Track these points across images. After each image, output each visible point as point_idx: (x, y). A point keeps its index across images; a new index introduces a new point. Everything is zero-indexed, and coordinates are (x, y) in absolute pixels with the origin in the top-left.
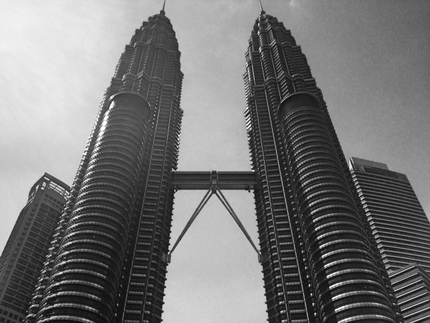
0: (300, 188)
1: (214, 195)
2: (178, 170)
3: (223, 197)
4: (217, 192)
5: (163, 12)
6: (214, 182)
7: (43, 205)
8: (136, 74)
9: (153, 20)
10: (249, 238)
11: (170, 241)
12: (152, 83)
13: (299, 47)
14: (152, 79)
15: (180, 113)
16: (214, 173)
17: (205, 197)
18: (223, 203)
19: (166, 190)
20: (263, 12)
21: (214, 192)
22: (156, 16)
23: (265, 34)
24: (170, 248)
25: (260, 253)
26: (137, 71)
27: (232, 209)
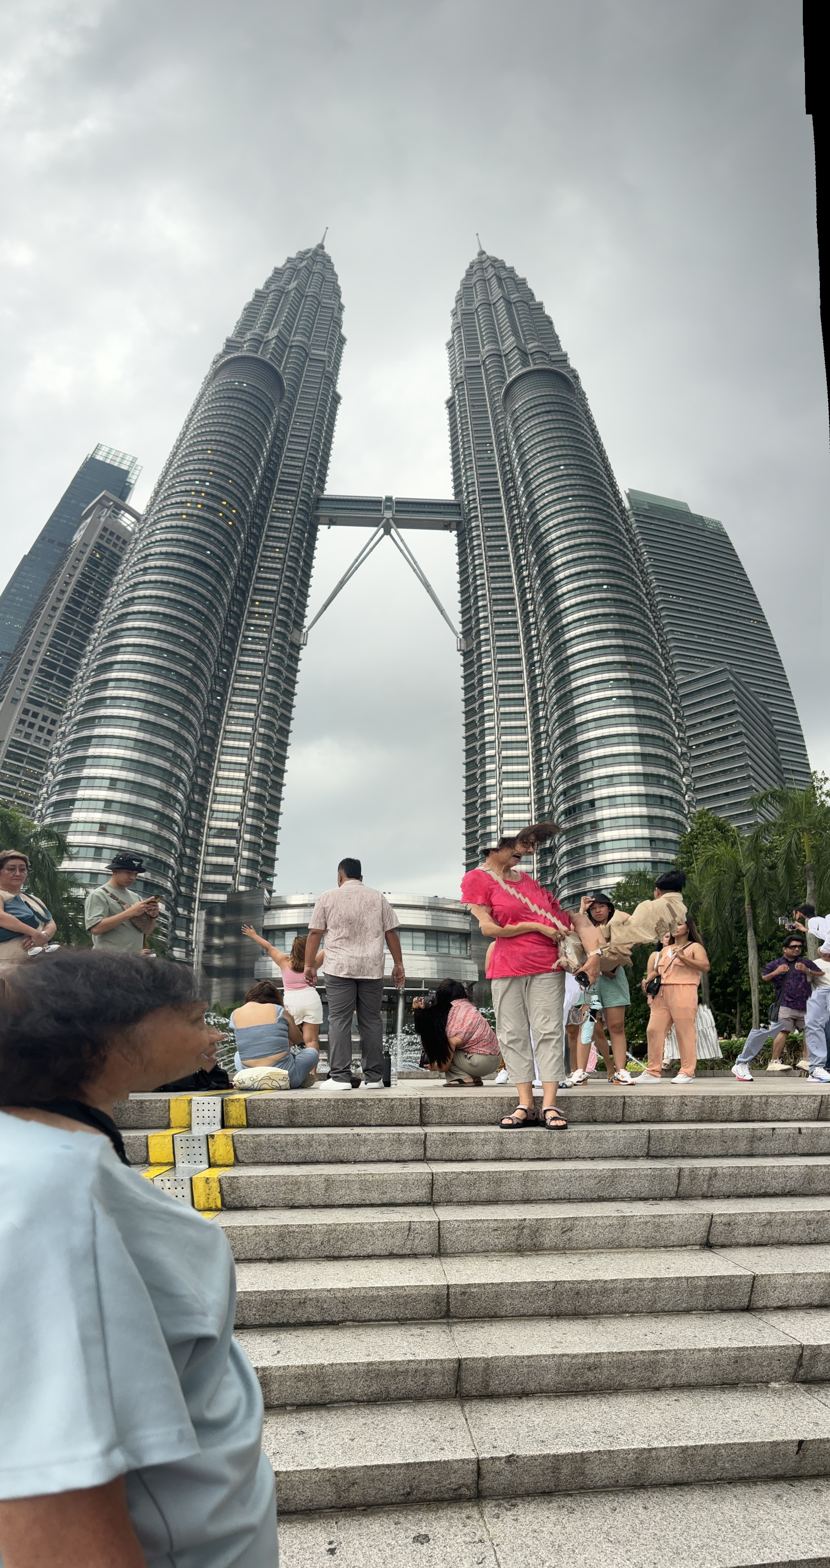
0: (538, 533)
1: (387, 537)
3: (402, 540)
4: (393, 531)
6: (388, 514)
10: (442, 611)
11: (308, 611)
16: (388, 498)
17: (372, 538)
18: (401, 551)
19: (304, 523)
20: (482, 252)
21: (387, 532)
25: (461, 636)
27: (415, 563)
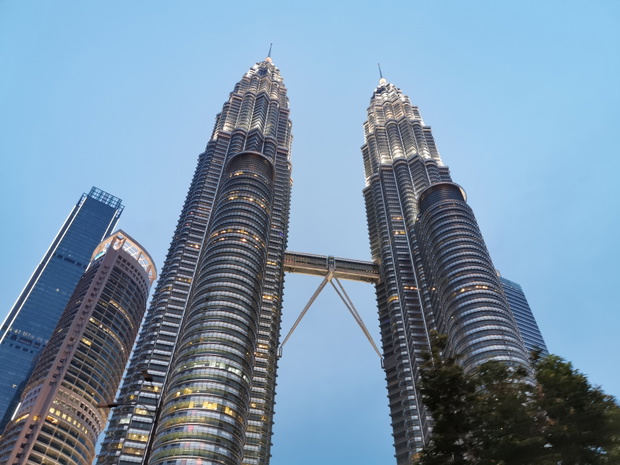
2: (287, 249)
4: (334, 280)
7: (115, 269)
14: (266, 138)
16: (332, 258)
24: (281, 340)
25: (383, 358)
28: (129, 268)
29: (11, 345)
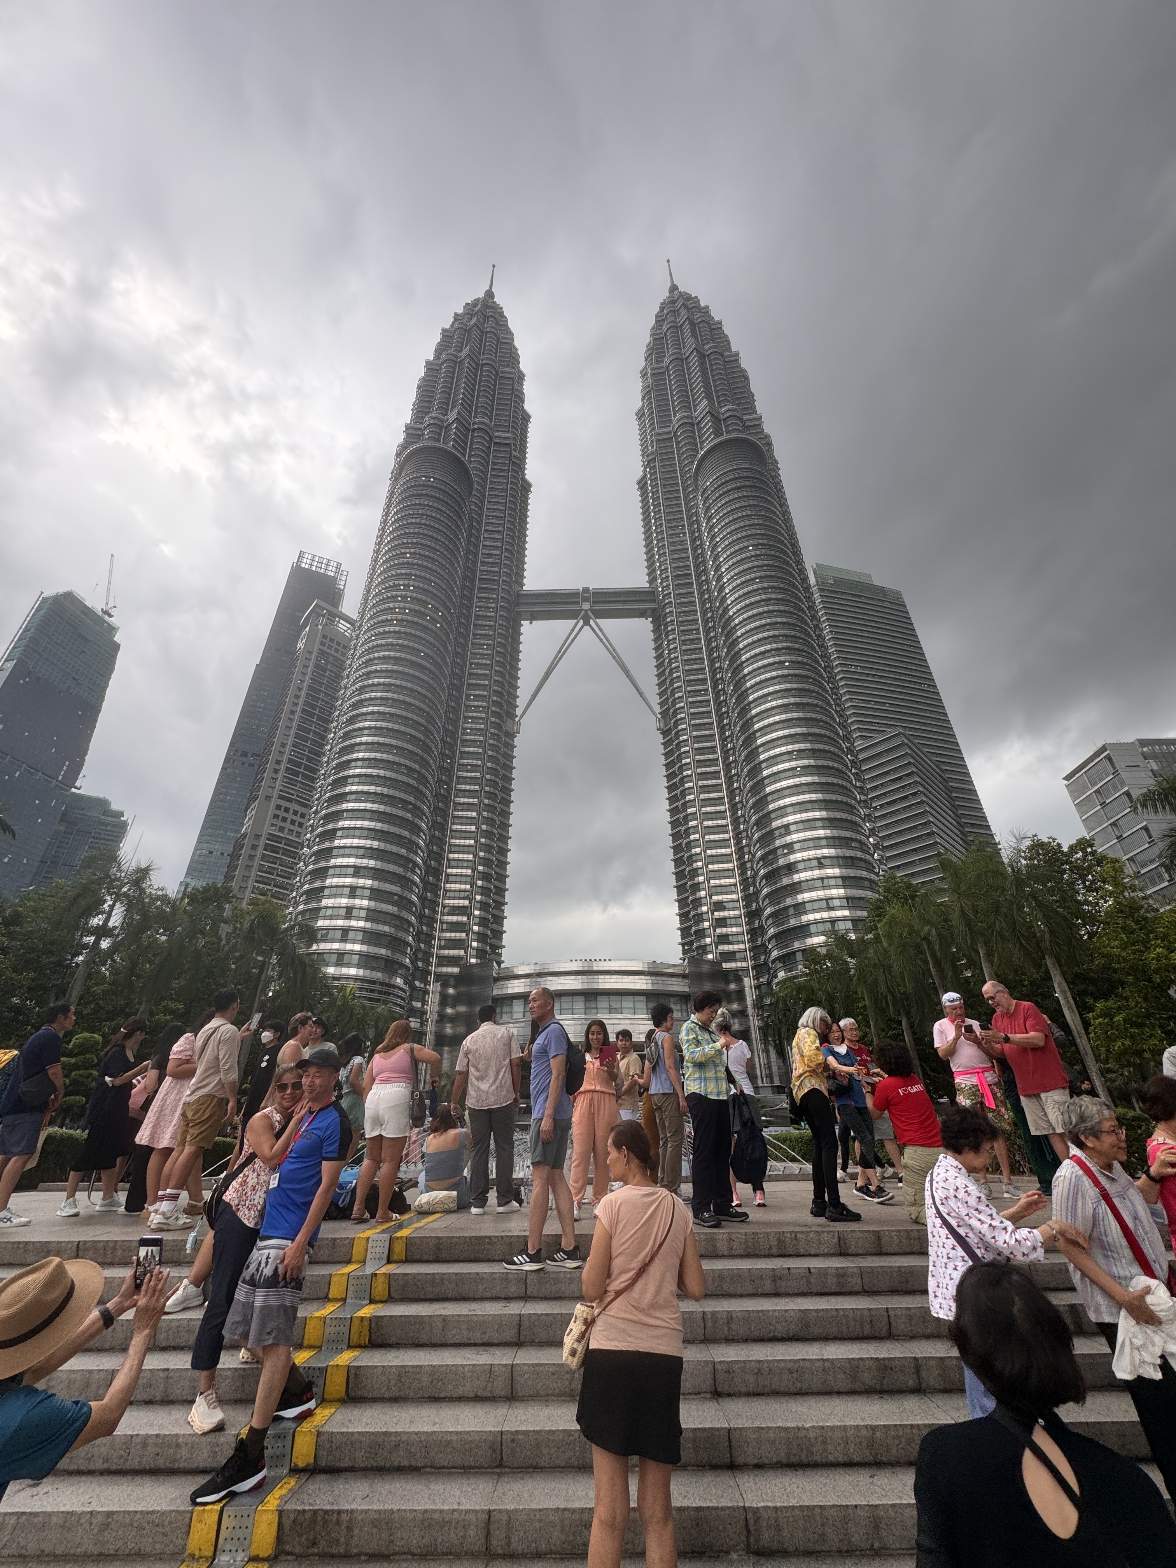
1: (587, 628)
2: (525, 588)
3: (601, 630)
4: (592, 622)
5: (490, 294)
6: (586, 606)
8: (446, 414)
9: (470, 309)
11: (518, 702)
12: (474, 430)
13: (737, 354)
14: (474, 424)
15: (526, 487)
16: (586, 590)
17: (572, 631)
18: (601, 640)
19: (507, 620)
20: (674, 288)
21: (586, 623)
22: (476, 302)
23: (677, 328)
24: (519, 712)
25: (660, 716)
26: (447, 410)
27: (615, 650)
28: (341, 649)
29: (243, 764)
